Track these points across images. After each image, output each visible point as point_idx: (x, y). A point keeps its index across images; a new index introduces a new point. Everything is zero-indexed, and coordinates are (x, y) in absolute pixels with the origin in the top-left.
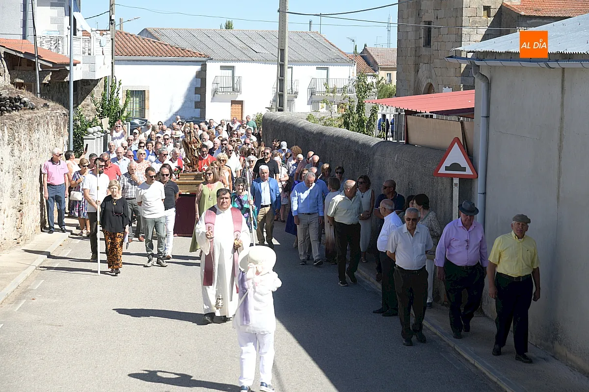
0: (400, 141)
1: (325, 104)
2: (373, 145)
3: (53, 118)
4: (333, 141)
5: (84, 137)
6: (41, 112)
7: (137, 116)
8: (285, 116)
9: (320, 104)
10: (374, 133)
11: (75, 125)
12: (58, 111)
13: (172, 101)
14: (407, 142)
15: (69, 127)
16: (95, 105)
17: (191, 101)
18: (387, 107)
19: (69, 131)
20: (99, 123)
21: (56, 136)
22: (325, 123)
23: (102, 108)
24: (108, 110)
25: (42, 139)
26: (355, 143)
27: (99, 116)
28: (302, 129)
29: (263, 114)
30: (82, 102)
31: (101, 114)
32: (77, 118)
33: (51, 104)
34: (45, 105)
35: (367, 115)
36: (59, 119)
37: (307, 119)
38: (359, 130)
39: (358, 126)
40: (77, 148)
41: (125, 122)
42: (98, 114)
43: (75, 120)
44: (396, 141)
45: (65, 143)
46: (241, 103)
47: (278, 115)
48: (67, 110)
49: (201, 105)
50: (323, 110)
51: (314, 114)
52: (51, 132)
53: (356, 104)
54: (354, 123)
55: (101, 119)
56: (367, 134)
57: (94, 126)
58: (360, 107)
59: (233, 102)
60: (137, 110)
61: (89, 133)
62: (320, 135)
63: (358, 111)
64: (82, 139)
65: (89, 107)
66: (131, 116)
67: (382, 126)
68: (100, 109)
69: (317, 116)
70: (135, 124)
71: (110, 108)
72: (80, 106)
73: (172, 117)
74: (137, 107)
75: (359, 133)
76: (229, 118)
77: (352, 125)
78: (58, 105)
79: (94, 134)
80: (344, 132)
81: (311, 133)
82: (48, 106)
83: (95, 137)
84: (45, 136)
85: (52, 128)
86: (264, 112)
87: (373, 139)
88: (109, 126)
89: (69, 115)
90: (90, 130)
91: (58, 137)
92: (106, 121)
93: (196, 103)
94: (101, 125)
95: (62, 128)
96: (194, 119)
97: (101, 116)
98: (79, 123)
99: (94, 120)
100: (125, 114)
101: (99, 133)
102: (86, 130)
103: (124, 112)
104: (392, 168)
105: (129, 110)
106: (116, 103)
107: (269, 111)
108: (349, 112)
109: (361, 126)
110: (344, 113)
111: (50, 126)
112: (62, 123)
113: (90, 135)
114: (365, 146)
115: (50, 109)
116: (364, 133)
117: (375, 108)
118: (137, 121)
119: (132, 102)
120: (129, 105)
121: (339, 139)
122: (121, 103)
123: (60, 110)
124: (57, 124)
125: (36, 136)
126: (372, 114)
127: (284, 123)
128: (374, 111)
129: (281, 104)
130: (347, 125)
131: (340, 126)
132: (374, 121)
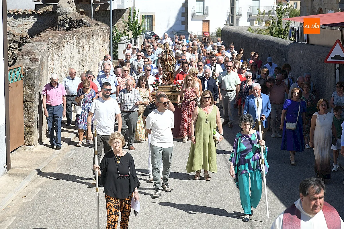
0: (303, 43)
1: (258, 21)
2: (287, 45)
3: (101, 31)
4: (264, 43)
5: (119, 42)
6: (94, 28)
7: (148, 30)
8: (235, 28)
9: (255, 21)
10: (287, 38)
11: (113, 35)
12: (104, 27)
13: (169, 21)
14: (308, 43)
15: (110, 37)
16: (125, 24)
17: (179, 21)
18: (295, 23)
19: (110, 39)
20: (127, 34)
21: (103, 42)
22: (258, 32)
23: (128, 25)
24: (132, 26)
25: (95, 44)
26: (277, 44)
27: (127, 30)
28: (245, 36)
29: (222, 28)
30: (117, 22)
31: (128, 29)
32: (114, 31)
33: (100, 23)
34: (97, 24)
35: (283, 27)
36: (104, 32)
37: (248, 30)
38: (279, 36)
39: (278, 34)
40: (114, 49)
41: (142, 33)
42: (126, 29)
43: (113, 33)
44: (300, 43)
45: (108, 46)
46: (208, 21)
47: (231, 28)
48: (109, 27)
49: (185, 23)
50: (256, 25)
51: (251, 27)
52: (100, 40)
53: (277, 21)
54: (275, 32)
55: (128, 32)
56: (283, 39)
57: (124, 36)
58: (279, 22)
59: (204, 21)
60: (148, 26)
61: (121, 40)
62: (256, 40)
63: (278, 25)
64: (117, 44)
65: (121, 25)
66: (145, 30)
67: (292, 34)
68: (127, 26)
69: (254, 28)
70: (147, 35)
71: (133, 25)
72: (116, 24)
73: (169, 30)
74: (148, 24)
75: (278, 38)
76: (202, 31)
77: (275, 34)
78: (104, 24)
79: (124, 40)
80: (269, 37)
81: (250, 38)
82: (98, 25)
83: (125, 42)
84: (97, 42)
85: (101, 37)
86: (222, 26)
87: (287, 41)
88: (132, 36)
89: (110, 30)
90: (122, 38)
91: (104, 42)
92: (131, 33)
93: (182, 22)
94: (128, 35)
95: (106, 37)
96: (181, 31)
97: (128, 30)
98: (115, 34)
99: (124, 32)
100: (141, 29)
101: (127, 40)
102: (119, 38)
103: (141, 27)
104: (299, 58)
105: (144, 26)
106: (137, 22)
107: (225, 26)
108: (273, 26)
109: (280, 34)
110: (270, 26)
111: (99, 36)
112: (106, 35)
113: (122, 41)
114: (283, 46)
115: (99, 26)
116: (282, 38)
117: (288, 23)
118: (148, 33)
119: (145, 21)
120: (144, 23)
121: (267, 42)
122: (139, 23)
123: (105, 27)
124: (103, 35)
125: (92, 42)
126: (287, 27)
127: (234, 33)
128: (287, 25)
129: (232, 22)
130: (271, 33)
131: (267, 34)
132: (288, 31)
